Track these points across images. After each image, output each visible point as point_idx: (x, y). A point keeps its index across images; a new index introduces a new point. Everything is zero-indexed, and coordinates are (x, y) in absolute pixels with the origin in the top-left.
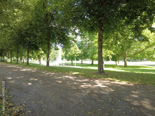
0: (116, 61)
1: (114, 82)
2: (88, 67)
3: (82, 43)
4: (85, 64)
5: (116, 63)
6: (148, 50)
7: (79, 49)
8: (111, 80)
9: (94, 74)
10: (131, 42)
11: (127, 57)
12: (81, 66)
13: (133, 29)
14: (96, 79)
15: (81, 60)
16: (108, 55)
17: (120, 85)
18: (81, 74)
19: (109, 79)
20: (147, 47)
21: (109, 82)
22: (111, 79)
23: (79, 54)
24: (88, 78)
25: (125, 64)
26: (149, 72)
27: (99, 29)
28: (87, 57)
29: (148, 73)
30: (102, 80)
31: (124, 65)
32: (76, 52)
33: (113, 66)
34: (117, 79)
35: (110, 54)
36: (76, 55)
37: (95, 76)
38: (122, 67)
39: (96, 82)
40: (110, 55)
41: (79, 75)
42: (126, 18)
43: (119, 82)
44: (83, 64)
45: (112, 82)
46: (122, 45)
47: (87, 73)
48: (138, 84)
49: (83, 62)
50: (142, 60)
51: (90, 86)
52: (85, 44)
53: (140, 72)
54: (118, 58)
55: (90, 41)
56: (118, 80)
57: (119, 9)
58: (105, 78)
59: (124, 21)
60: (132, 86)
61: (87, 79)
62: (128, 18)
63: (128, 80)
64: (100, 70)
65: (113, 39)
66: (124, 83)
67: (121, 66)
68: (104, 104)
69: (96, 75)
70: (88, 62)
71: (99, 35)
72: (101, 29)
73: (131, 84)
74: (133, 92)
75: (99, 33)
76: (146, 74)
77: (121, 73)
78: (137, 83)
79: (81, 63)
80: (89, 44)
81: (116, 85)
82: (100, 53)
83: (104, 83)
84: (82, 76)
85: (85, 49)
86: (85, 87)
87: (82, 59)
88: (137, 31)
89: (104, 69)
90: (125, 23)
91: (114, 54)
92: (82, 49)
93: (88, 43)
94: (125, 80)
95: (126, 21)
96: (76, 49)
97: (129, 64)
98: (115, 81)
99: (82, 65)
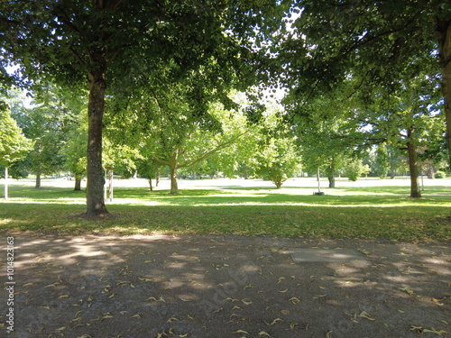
0: (150, 178)
1: (129, 237)
2: (62, 199)
3: (39, 116)
4: (49, 188)
5: (150, 183)
6: (223, 151)
7: (27, 136)
8: (121, 233)
9: (71, 219)
10: (183, 129)
11: (179, 167)
12: (30, 196)
13: (188, 94)
14: (76, 235)
15: (34, 177)
16: (125, 161)
17: (145, 242)
18: (22, 225)
19: (117, 228)
20: (222, 146)
21: (115, 240)
22: (122, 229)
23: (23, 153)
24: (46, 233)
25: (174, 185)
26: (221, 202)
27: (91, 77)
28: (60, 164)
29: (220, 204)
30: (96, 234)
31: (169, 188)
32: (12, 145)
33: (141, 193)
34: (140, 228)
35: (132, 159)
36: (13, 156)
37: (74, 225)
38: (164, 195)
39: (72, 244)
40: (131, 161)
41: (12, 228)
42: (172, 62)
43: (143, 234)
44: (43, 188)
45: (123, 238)
46: (161, 135)
47: (47, 218)
48: (191, 234)
49: (44, 183)
50: (212, 175)
51: (48, 258)
52: (50, 120)
53: (204, 205)
54: (156, 169)
55: (70, 112)
56: (141, 231)
57: (151, 30)
58: (104, 227)
59: (168, 69)
60: (174, 242)
61: (40, 237)
62: (179, 64)
63: (169, 228)
64: (94, 205)
65: (139, 115)
66: (157, 235)
67: (161, 193)
68: (84, 306)
69: (77, 223)
70: (64, 181)
71: (92, 97)
72: (99, 80)
73: (175, 238)
74: (175, 256)
75: (93, 88)
76: (213, 208)
77: (157, 210)
78: (187, 231)
79: (34, 184)
80: (66, 121)
81: (133, 244)
82: (95, 151)
83: (99, 242)
84: (24, 230)
85: (50, 138)
86: (26, 265)
87: (38, 173)
88: (198, 101)
89: (105, 203)
90: (170, 74)
91: (142, 158)
92: (38, 135)
93: (61, 117)
94: (162, 228)
95: (173, 70)
96: (11, 135)
97: (183, 185)
98: (132, 234)
99: (38, 191)
